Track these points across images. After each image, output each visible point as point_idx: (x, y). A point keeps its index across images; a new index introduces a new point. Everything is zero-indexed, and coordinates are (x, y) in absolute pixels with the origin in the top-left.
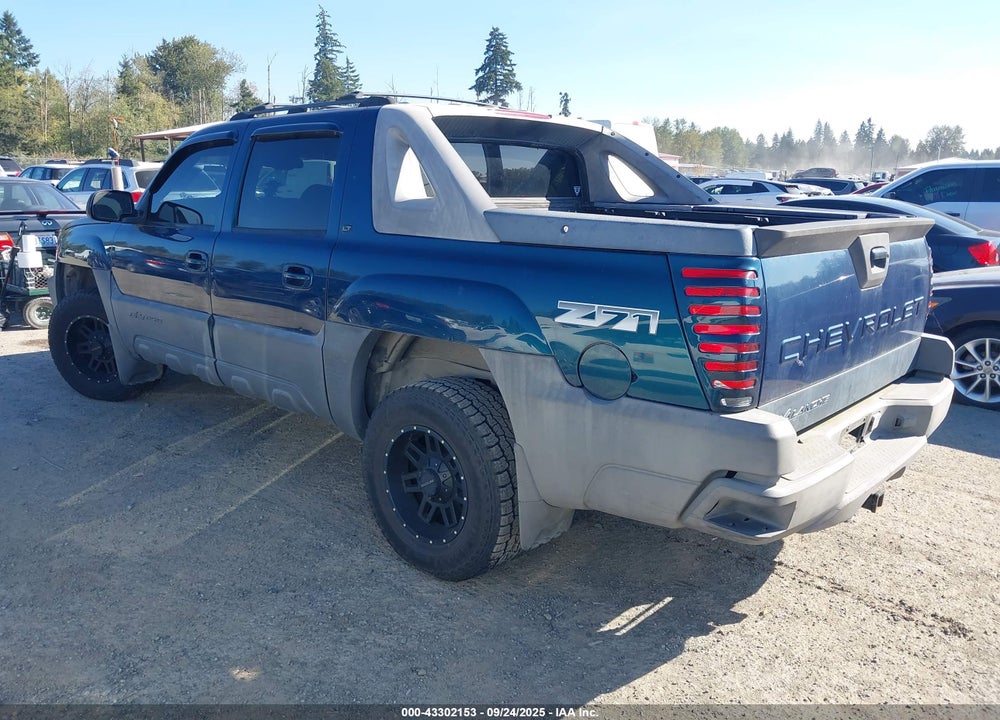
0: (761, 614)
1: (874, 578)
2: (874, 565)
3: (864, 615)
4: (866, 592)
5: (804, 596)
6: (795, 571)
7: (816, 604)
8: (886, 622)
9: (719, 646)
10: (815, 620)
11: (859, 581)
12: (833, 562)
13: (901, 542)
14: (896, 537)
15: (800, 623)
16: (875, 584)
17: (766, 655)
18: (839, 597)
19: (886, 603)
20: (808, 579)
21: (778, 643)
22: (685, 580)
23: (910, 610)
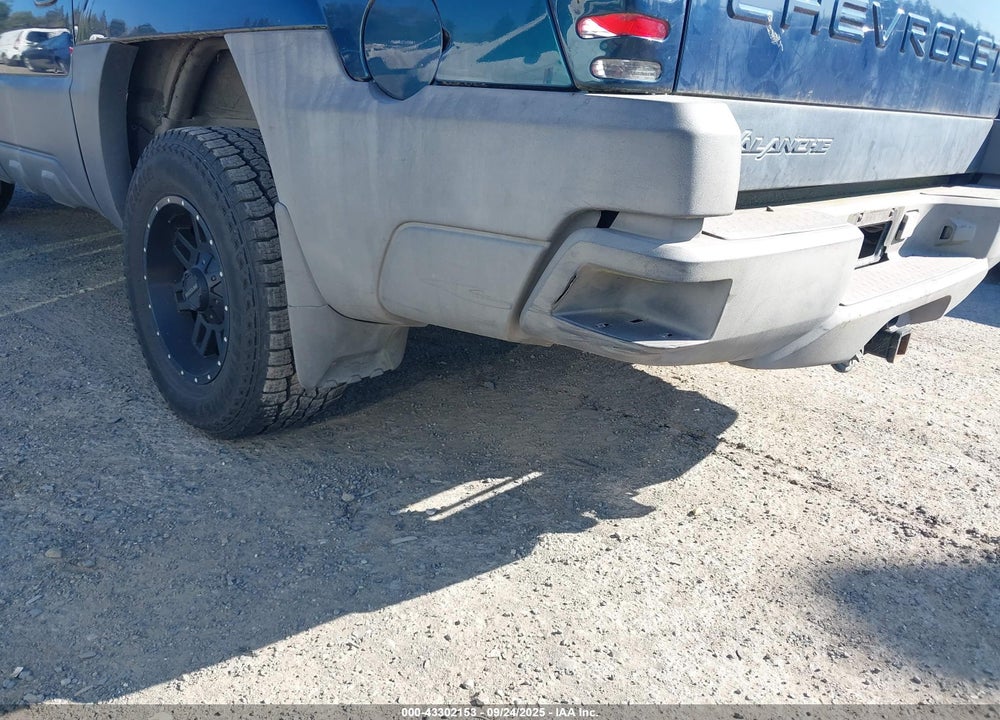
0: (692, 513)
1: (880, 473)
2: (883, 457)
3: (857, 525)
4: (866, 493)
5: (767, 491)
6: (761, 456)
7: (784, 505)
8: (892, 537)
9: (607, 557)
10: (777, 527)
11: (857, 478)
12: (821, 449)
13: (928, 431)
14: (920, 424)
15: (751, 530)
16: (880, 482)
17: (682, 576)
18: (823, 497)
19: (896, 510)
20: (778, 470)
21: (708, 559)
22: (587, 457)
23: (933, 521)
